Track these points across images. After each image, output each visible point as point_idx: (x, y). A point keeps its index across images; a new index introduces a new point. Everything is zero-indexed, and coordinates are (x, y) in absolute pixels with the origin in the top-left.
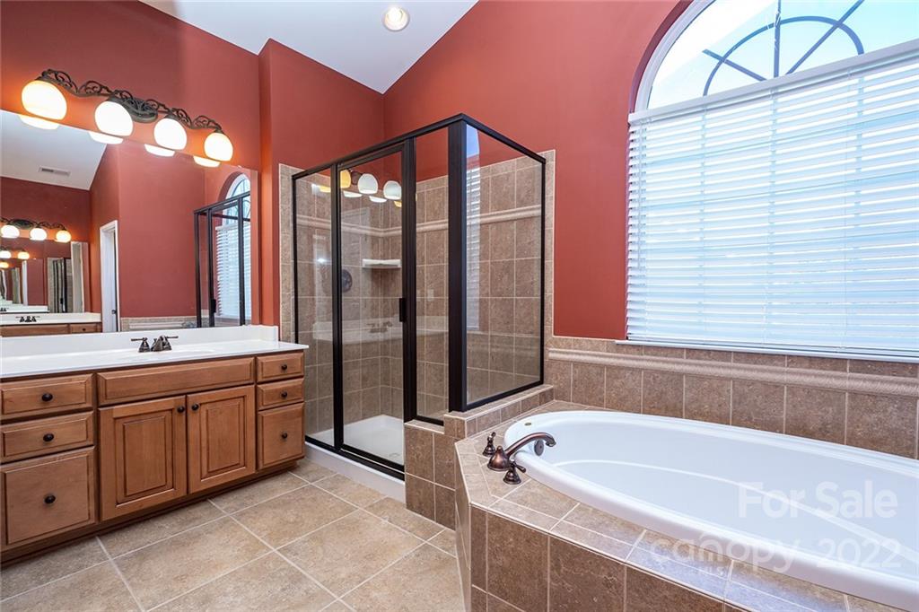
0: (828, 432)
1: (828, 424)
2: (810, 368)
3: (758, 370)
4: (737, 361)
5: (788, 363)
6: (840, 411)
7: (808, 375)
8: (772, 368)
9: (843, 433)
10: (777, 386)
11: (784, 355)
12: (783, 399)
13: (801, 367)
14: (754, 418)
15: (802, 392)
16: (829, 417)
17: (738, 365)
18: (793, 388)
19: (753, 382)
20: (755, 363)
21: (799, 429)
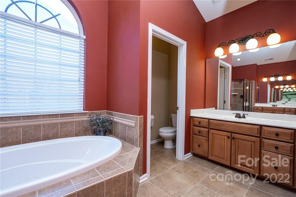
0: (55, 136)
1: (54, 134)
2: (49, 118)
3: (32, 122)
4: (23, 119)
5: (42, 118)
6: (58, 129)
7: (49, 120)
8: (37, 120)
9: (59, 135)
10: (39, 126)
11: (41, 115)
12: (41, 130)
13: (46, 118)
14: (31, 139)
15: (47, 126)
16: (55, 132)
17: (24, 121)
18: (44, 125)
19: (30, 126)
20: (31, 119)
21: (47, 138)
